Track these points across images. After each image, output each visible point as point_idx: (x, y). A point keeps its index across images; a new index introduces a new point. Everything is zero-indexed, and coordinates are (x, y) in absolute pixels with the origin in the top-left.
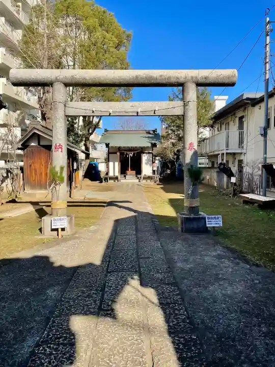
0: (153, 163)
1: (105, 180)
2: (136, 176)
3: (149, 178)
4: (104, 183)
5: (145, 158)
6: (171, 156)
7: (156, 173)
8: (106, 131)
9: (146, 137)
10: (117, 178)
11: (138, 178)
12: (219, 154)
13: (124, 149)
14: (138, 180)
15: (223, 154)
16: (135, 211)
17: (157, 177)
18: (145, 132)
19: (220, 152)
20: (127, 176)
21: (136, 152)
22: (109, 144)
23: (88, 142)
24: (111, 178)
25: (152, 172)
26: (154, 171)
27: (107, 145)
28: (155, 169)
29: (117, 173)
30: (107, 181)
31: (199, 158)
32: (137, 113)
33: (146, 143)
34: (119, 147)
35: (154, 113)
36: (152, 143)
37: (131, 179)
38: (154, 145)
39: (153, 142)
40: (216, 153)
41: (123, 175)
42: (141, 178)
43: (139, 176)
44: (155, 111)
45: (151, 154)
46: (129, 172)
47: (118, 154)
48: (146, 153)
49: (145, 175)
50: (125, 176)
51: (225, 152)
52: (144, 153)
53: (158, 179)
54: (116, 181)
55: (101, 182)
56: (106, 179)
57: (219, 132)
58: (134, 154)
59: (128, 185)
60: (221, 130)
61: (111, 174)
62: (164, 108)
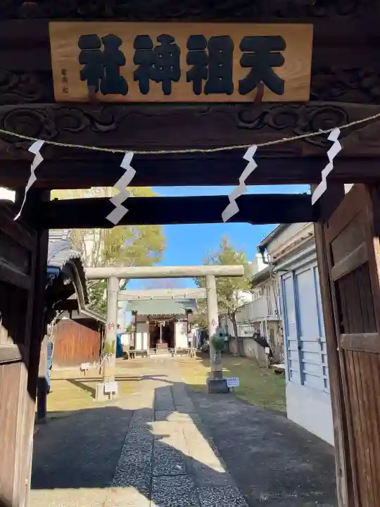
0: (188, 333)
1: (130, 356)
2: (169, 350)
3: (184, 352)
4: (129, 360)
5: (179, 327)
7: (192, 345)
10: (145, 353)
11: (171, 352)
12: (260, 322)
13: (154, 317)
15: (264, 322)
16: (170, 382)
17: (194, 350)
19: (262, 320)
20: (157, 350)
21: (168, 320)
22: (136, 312)
24: (138, 353)
26: (189, 343)
27: (134, 313)
28: (191, 340)
29: (146, 347)
30: (134, 357)
33: (180, 310)
34: (149, 315)
36: (186, 310)
37: (162, 353)
38: (189, 311)
39: (189, 308)
40: (258, 320)
41: (153, 349)
42: (174, 351)
43: (172, 350)
45: (186, 322)
46: (161, 344)
47: (148, 322)
48: (181, 321)
49: (179, 348)
50: (155, 350)
51: (265, 319)
52: (177, 321)
53: (195, 352)
54: (145, 357)
55: (127, 358)
56: (132, 355)
57: (261, 297)
58: (166, 323)
59: (159, 360)
60: (263, 294)
61: (138, 348)
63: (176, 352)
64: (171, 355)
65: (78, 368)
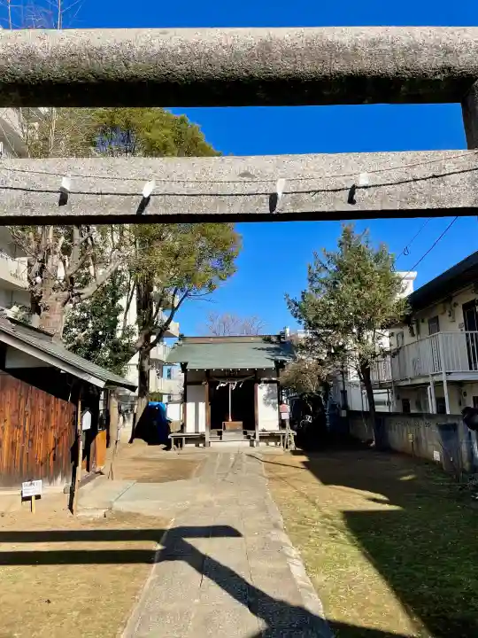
0: (280, 403)
1: (176, 444)
2: (245, 433)
3: (273, 437)
6: (313, 387)
7: (288, 424)
8: (182, 337)
9: (263, 349)
11: (249, 437)
12: (429, 384)
13: (218, 375)
14: (247, 443)
17: (290, 433)
18: (260, 339)
19: (430, 380)
20: (224, 434)
21: (243, 380)
22: (186, 364)
23: (145, 362)
24: (190, 439)
25: (277, 422)
26: (282, 424)
27: (184, 366)
28: (286, 416)
29: (203, 428)
30: (181, 446)
31: (374, 391)
32: (273, 198)
33: (264, 361)
34: (208, 370)
35: (351, 201)
36: (276, 362)
37: (233, 441)
38: (280, 365)
39: (279, 358)
41: (215, 431)
42: (254, 437)
43: (251, 433)
44: (353, 190)
45: (276, 385)
46: (230, 423)
47: (206, 384)
48: (265, 382)
49: (264, 431)
50: (221, 434)
51: (443, 378)
52: (260, 382)
53: (293, 438)
54: (201, 445)
56: (179, 442)
57: (414, 339)
58: (239, 385)
60: (418, 332)
61: (190, 429)
62: (395, 176)
63: (257, 438)
64: (248, 443)
65: (14, 493)
